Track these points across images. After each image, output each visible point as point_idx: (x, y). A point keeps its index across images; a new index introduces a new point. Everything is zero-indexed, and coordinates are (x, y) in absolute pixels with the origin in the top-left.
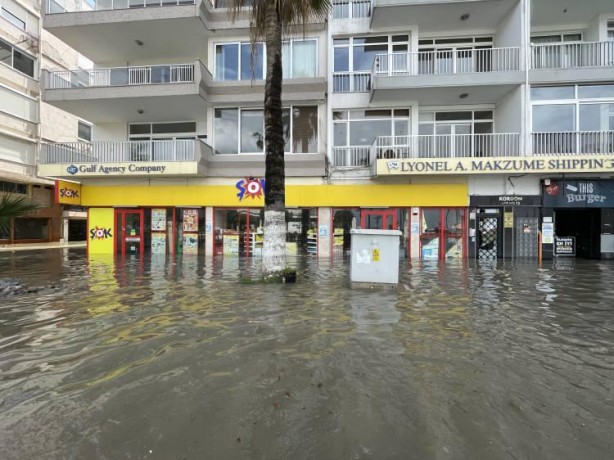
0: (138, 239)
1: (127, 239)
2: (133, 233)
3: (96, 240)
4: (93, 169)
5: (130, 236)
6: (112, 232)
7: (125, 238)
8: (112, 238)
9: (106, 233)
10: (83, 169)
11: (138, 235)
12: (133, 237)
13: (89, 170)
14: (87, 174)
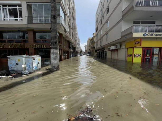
0: (149, 57)
1: (146, 57)
2: (148, 55)
3: (136, 58)
4: (152, 35)
5: (147, 56)
6: (141, 55)
7: (145, 57)
8: (141, 57)
9: (139, 55)
10: (148, 34)
11: (149, 56)
12: (148, 56)
13: (150, 35)
14: (149, 36)
